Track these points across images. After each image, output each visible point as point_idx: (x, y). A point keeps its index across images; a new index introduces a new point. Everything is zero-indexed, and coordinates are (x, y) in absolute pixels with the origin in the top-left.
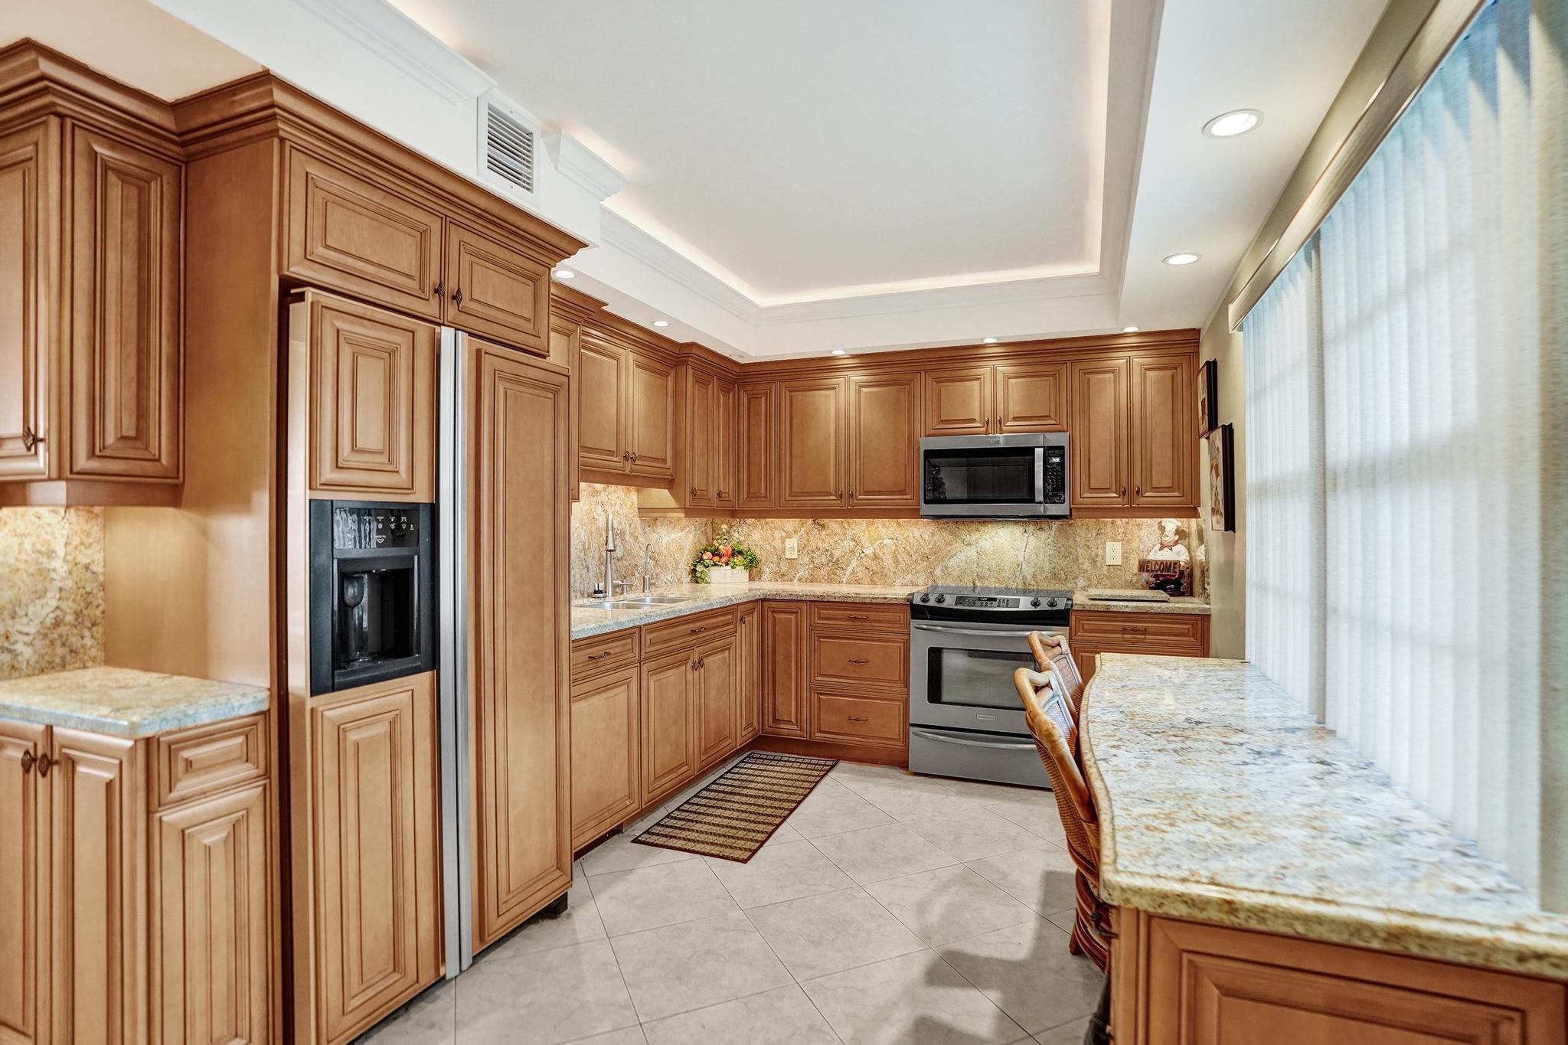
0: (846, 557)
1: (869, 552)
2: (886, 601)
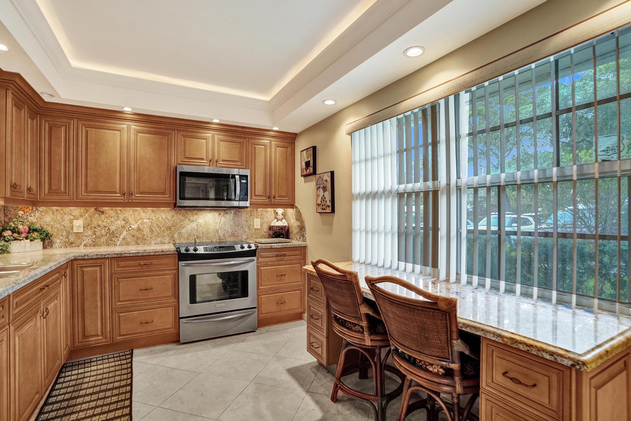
0: (119, 230)
1: (134, 226)
2: (163, 253)
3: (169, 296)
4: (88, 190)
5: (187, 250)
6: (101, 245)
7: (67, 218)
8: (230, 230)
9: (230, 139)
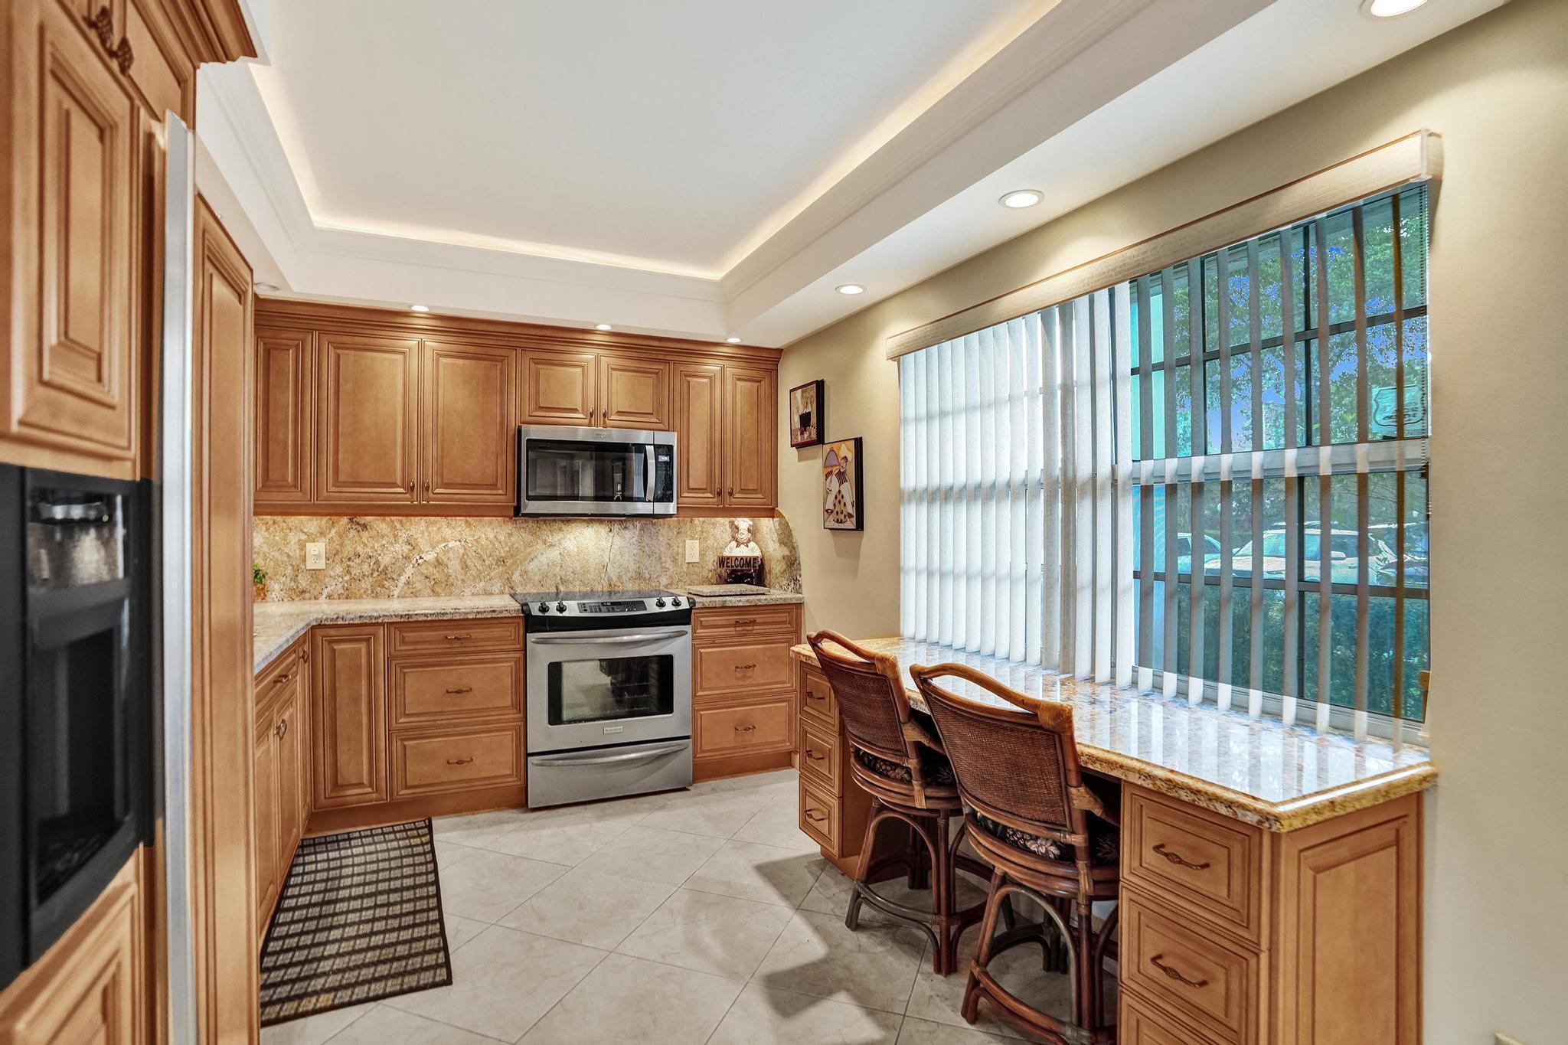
0: (398, 564)
1: (430, 557)
2: (494, 615)
3: (504, 708)
4: (340, 479)
5: (544, 609)
6: (361, 597)
7: (293, 538)
8: (633, 567)
9: (635, 364)
